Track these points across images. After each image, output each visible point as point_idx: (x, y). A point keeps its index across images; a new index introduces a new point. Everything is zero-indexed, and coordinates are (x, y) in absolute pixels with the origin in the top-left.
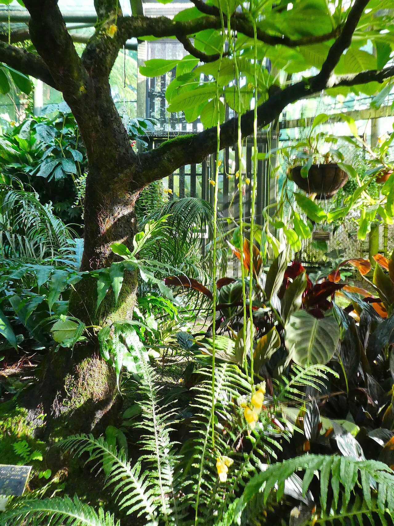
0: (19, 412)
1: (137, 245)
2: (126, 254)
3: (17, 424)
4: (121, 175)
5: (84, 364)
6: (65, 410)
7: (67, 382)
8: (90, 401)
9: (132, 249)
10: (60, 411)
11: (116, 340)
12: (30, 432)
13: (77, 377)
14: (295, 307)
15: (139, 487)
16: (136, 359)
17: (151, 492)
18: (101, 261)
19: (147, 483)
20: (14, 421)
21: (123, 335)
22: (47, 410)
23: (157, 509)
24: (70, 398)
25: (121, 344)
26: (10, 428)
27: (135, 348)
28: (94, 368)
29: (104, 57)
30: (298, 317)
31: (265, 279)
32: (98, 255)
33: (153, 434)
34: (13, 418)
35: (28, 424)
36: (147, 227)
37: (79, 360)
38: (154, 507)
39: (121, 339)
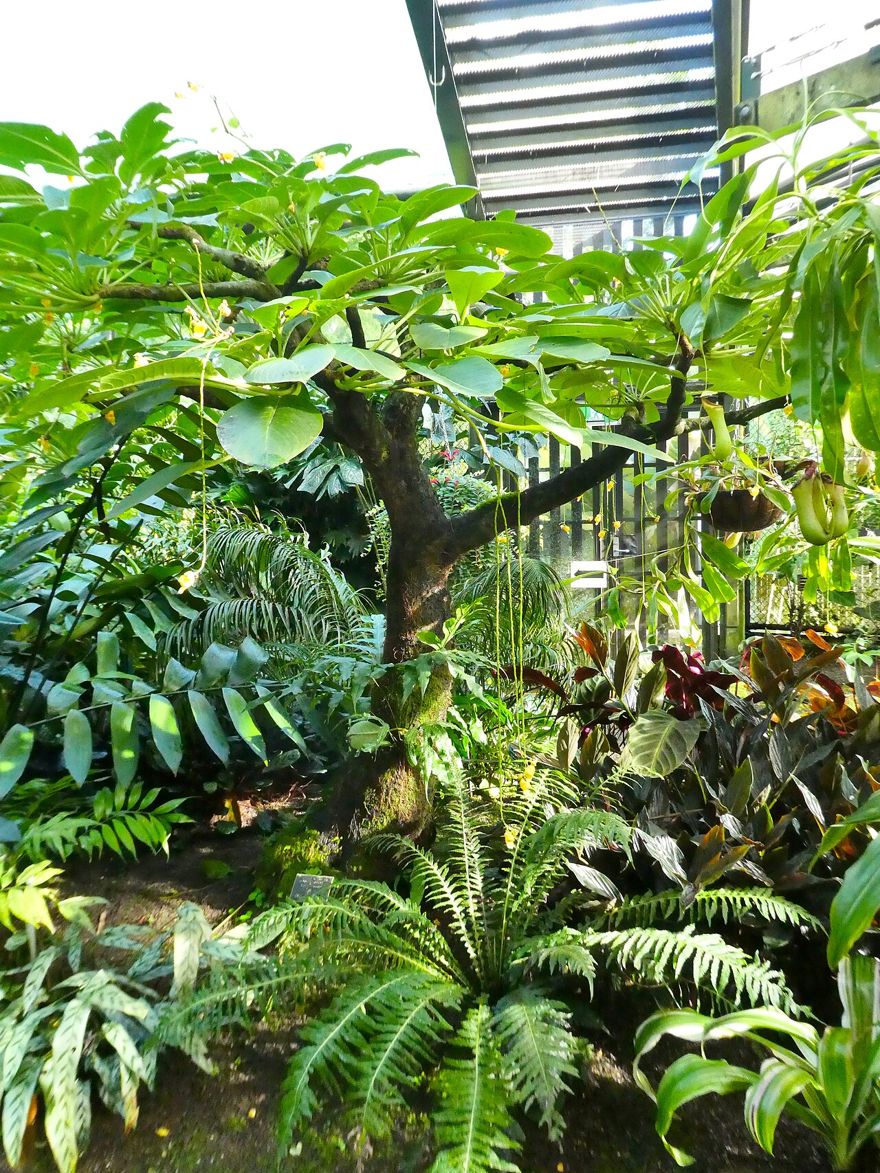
0: (309, 835)
1: (449, 633)
2: (436, 643)
3: (307, 848)
4: (430, 548)
5: (388, 777)
6: (364, 832)
7: (367, 798)
8: (395, 822)
9: (442, 636)
10: (359, 833)
11: (424, 743)
12: (323, 857)
13: (379, 791)
14: (655, 705)
15: (447, 888)
16: (447, 765)
17: (458, 893)
18: (407, 651)
19: (454, 885)
20: (304, 845)
21: (433, 738)
22: (344, 832)
23: (464, 911)
24: (371, 818)
25: (429, 749)
26: (301, 853)
27: (447, 752)
28: (400, 781)
29: (409, 412)
30: (650, 718)
31: (613, 667)
32: (404, 643)
33: (462, 836)
34: (302, 842)
35: (321, 848)
36: (458, 611)
37: (382, 771)
38: (461, 908)
39: (430, 742)
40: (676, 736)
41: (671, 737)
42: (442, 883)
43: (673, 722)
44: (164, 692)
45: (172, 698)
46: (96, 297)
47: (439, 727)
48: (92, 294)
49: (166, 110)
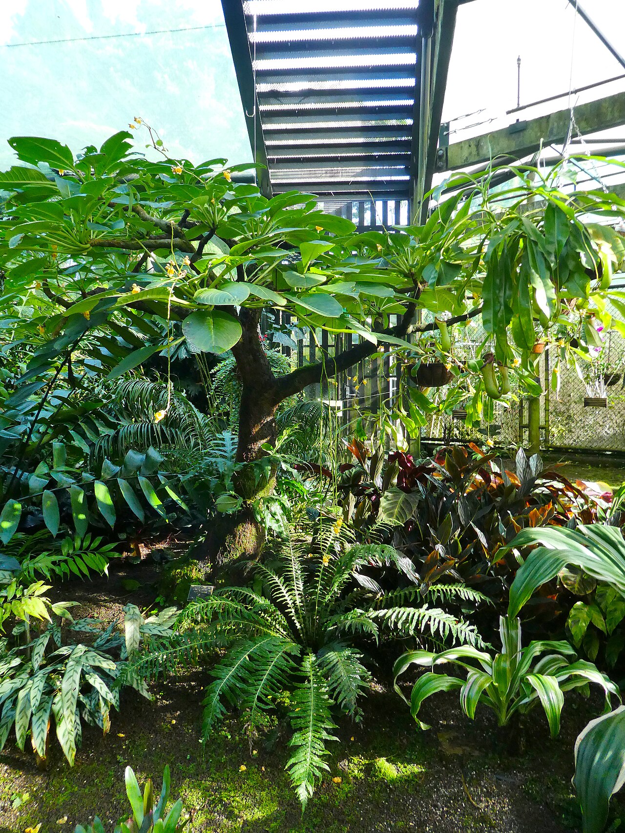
0: (192, 563)
1: (278, 444)
2: (271, 450)
3: (191, 571)
4: (266, 395)
5: (240, 528)
6: (226, 560)
7: (228, 540)
8: (244, 554)
9: (274, 446)
10: (222, 561)
11: (264, 508)
12: (201, 576)
13: (234, 537)
14: (392, 485)
15: (284, 590)
16: (278, 521)
17: (290, 593)
18: (252, 454)
19: (288, 588)
20: (189, 569)
21: (269, 505)
22: (213, 560)
23: (293, 603)
24: (229, 552)
25: (267, 512)
26: (187, 574)
27: (277, 513)
28: (246, 530)
30: (390, 492)
31: (370, 464)
32: (250, 450)
33: (291, 560)
34: (188, 567)
35: (199, 571)
36: (284, 432)
37: (237, 525)
38: (292, 601)
39: (268, 508)
40: (406, 502)
41: (403, 502)
42: (281, 587)
43: (403, 495)
44: (102, 479)
45: (106, 483)
46: (88, 245)
47: (273, 498)
48: (86, 244)
49: (131, 136)
